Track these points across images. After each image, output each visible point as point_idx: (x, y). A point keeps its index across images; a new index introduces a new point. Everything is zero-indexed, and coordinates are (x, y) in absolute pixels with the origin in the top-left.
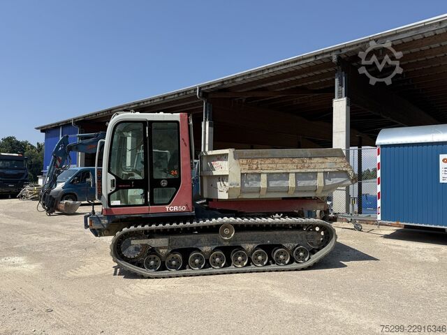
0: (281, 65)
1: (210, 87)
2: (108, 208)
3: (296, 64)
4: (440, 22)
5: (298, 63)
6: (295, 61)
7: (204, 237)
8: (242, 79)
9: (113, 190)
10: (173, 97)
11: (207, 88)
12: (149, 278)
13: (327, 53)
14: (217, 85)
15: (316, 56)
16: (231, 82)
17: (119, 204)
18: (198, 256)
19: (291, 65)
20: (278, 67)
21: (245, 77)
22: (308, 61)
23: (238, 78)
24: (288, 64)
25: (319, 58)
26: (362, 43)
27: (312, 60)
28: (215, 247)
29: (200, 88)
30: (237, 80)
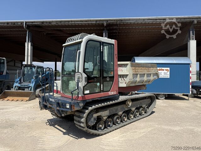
0: (79, 21)
1: (34, 24)
2: (83, 95)
3: (86, 22)
4: (144, 20)
5: (88, 22)
6: (86, 21)
7: (119, 107)
8: (56, 23)
9: (86, 84)
10: (3, 24)
11: (31, 24)
12: (102, 135)
13: (101, 21)
14: (39, 23)
15: (96, 21)
16: (48, 23)
17: (89, 92)
18: (118, 118)
19: (84, 22)
20: (77, 21)
21: (57, 23)
22: (93, 22)
23: (53, 22)
24: (82, 21)
25: (98, 22)
26: (116, 20)
27: (95, 22)
28: (123, 111)
29: (26, 23)
30: (52, 23)
